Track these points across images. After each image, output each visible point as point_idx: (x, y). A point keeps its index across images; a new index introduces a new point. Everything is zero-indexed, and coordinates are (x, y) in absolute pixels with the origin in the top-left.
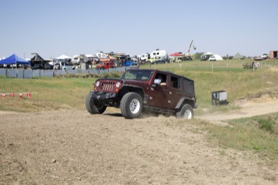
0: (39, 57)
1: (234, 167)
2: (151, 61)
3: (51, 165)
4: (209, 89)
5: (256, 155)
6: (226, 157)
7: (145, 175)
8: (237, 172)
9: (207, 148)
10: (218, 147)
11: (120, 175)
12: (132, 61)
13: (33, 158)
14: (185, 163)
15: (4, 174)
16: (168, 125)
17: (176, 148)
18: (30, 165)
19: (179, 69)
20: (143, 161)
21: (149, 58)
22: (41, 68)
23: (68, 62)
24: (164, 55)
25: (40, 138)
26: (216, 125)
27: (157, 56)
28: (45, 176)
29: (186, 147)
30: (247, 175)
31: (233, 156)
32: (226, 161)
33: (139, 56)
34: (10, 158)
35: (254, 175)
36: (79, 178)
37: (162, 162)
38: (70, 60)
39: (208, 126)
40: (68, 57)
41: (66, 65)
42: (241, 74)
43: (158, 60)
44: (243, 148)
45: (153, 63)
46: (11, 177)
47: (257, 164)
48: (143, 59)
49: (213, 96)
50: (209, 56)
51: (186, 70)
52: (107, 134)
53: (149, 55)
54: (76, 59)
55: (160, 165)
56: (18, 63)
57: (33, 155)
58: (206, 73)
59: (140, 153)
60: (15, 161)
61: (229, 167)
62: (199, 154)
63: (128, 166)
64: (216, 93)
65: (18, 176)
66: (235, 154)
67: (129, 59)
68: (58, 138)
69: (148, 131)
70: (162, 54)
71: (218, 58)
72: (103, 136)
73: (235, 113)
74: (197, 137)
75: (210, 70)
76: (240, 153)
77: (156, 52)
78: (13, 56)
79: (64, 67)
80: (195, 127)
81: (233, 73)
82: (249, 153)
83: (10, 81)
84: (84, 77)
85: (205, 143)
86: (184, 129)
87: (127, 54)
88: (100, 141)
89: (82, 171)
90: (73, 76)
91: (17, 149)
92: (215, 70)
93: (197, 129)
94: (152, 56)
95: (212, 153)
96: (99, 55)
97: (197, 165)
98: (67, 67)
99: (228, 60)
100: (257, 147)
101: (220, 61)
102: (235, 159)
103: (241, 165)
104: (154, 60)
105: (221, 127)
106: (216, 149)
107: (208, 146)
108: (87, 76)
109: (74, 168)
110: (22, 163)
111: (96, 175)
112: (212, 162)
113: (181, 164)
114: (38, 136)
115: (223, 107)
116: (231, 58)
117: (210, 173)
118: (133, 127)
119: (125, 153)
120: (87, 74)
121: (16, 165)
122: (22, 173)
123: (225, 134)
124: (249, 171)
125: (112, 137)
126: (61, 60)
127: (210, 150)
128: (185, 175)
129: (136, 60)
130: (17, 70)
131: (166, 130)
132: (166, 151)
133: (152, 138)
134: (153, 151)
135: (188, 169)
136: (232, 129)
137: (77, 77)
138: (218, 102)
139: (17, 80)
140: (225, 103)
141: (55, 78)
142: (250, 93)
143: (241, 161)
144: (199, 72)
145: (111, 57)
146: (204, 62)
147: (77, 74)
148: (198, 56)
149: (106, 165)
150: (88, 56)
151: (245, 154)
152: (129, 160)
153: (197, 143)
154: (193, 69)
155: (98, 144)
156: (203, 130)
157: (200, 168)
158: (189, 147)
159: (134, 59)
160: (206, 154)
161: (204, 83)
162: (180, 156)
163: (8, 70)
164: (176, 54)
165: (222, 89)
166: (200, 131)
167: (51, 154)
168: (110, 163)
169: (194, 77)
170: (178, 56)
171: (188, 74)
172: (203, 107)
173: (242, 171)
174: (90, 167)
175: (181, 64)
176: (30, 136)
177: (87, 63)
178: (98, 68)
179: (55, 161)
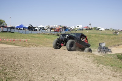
0: (32, 26)
2: (76, 29)
4: (98, 42)
5: (111, 67)
6: (99, 68)
9: (92, 64)
11: (58, 71)
12: (68, 29)
15: (15, 68)
16: (78, 54)
17: (80, 63)
18: (25, 65)
20: (67, 67)
21: (75, 28)
22: (32, 30)
23: (43, 28)
25: (29, 56)
26: (97, 56)
28: (30, 70)
29: (84, 63)
30: (106, 75)
32: (99, 69)
33: (71, 27)
34: (17, 63)
35: (109, 75)
37: (74, 68)
38: (44, 28)
39: (94, 56)
40: (43, 26)
41: (42, 29)
42: (111, 36)
43: (79, 29)
45: (77, 30)
46: (17, 70)
47: (111, 71)
48: (72, 28)
49: (100, 45)
50: (99, 29)
51: (90, 34)
53: (75, 27)
54: (46, 27)
55: (73, 69)
56: (23, 28)
57: (26, 62)
58: (97, 35)
59: (66, 64)
60: (19, 64)
61: (100, 71)
62: (89, 66)
63: (61, 69)
64: (101, 43)
65: (20, 69)
67: (67, 28)
68: (36, 57)
69: (70, 56)
70: (81, 27)
71: (103, 29)
72: (53, 57)
74: (89, 59)
75: (99, 34)
76: (105, 66)
77: (78, 26)
78: (22, 25)
79: (41, 30)
80: (89, 56)
81: (108, 36)
82: (108, 66)
83: (20, 35)
84: (49, 34)
86: (84, 56)
87: (66, 26)
88: (51, 59)
89: (44, 69)
90: (45, 34)
92: (101, 34)
94: (76, 27)
95: (94, 66)
96: (55, 26)
98: (42, 30)
100: (112, 64)
101: (104, 31)
102: (102, 68)
105: (99, 56)
106: (96, 64)
107: (93, 63)
108: (50, 34)
109: (41, 68)
113: (82, 69)
114: (29, 55)
116: (108, 30)
117: (92, 73)
118: (65, 54)
119: (61, 64)
120: (50, 33)
121: (20, 65)
122: (21, 68)
123: (100, 59)
124: (107, 73)
125: (56, 57)
126: (40, 27)
127: (93, 65)
128: (82, 73)
129: (70, 29)
130: (23, 31)
131: (77, 56)
132: (77, 64)
133: (71, 59)
134: (71, 64)
135: (84, 71)
136: (103, 58)
137: (46, 34)
139: (23, 34)
141: (38, 34)
142: (115, 44)
143: (105, 69)
144: (95, 35)
145: (60, 27)
146: (97, 31)
147: (46, 33)
148: (95, 28)
149: (53, 67)
150: (51, 26)
152: (62, 66)
153: (89, 62)
154: (92, 34)
156: (92, 57)
157: (89, 71)
158: (85, 63)
159: (69, 28)
160: (92, 66)
161: (96, 39)
162: (81, 66)
163: (20, 30)
164: (86, 27)
165: (104, 42)
166: (91, 57)
167: (33, 62)
168: (54, 67)
169: (93, 37)
170: (87, 28)
171: (90, 35)
172: (95, 49)
173: (105, 73)
174: (47, 68)
175: (87, 31)
176: (26, 55)
177: (50, 29)
178: (55, 31)
179: (34, 65)
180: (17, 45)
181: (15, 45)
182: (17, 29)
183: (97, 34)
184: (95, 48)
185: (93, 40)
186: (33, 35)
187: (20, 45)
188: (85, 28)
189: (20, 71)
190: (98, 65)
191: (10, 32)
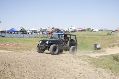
0: (23, 29)
1: (100, 76)
2: (69, 31)
3: (25, 73)
5: (110, 71)
6: (97, 71)
8: (102, 78)
9: (90, 68)
11: (53, 78)
13: (18, 71)
14: (80, 74)
15: (5, 77)
16: (74, 58)
17: (77, 67)
18: (16, 73)
20: (63, 73)
21: (68, 30)
23: (35, 32)
25: (21, 62)
26: (94, 58)
27: (72, 29)
28: (22, 78)
31: (100, 71)
32: (97, 73)
33: (64, 29)
34: (8, 70)
38: (36, 31)
39: (91, 58)
41: (34, 32)
42: (106, 37)
43: (72, 31)
44: (105, 68)
45: (70, 32)
46: (8, 78)
47: (110, 74)
48: (66, 30)
49: (94, 46)
50: (93, 30)
51: (83, 35)
52: (48, 61)
53: (68, 29)
54: (38, 30)
55: (70, 74)
56: (15, 32)
57: (17, 69)
58: (91, 36)
59: (62, 69)
60: (10, 72)
61: (99, 75)
62: (86, 70)
63: (56, 75)
64: (95, 45)
67: (60, 30)
68: (28, 63)
70: (74, 28)
71: (97, 30)
72: (47, 62)
73: (103, 53)
74: (86, 63)
75: (93, 35)
76: (103, 70)
77: (71, 28)
78: (13, 28)
79: (33, 33)
80: (85, 59)
81: (103, 37)
82: (107, 70)
83: (11, 39)
84: (41, 37)
85: (89, 66)
86: (80, 59)
88: (45, 64)
89: (37, 76)
90: (37, 37)
91: (11, 67)
92: (95, 35)
94: (69, 29)
95: (92, 69)
96: (48, 29)
98: (35, 33)
100: (111, 67)
101: (97, 32)
102: (101, 72)
104: (70, 31)
105: (96, 59)
106: (94, 68)
107: (90, 66)
108: (43, 37)
109: (34, 75)
110: (13, 72)
111: (43, 78)
112: (91, 73)
113: (78, 74)
114: (20, 61)
115: (98, 50)
116: (102, 30)
117: (90, 78)
118: (60, 58)
119: (55, 69)
120: (43, 36)
121: (10, 73)
122: (12, 77)
123: (98, 62)
124: (107, 77)
125: (51, 62)
126: (32, 30)
130: (14, 34)
131: (73, 60)
132: (73, 69)
133: (67, 63)
134: (67, 68)
135: (81, 76)
136: (101, 60)
137: (39, 37)
139: (14, 38)
140: (99, 49)
141: (30, 38)
142: (109, 45)
143: (103, 73)
144: (89, 36)
146: (91, 32)
147: (39, 36)
148: (89, 29)
149: (48, 74)
150: (43, 29)
151: (105, 70)
152: (57, 72)
153: (86, 65)
154: (86, 35)
155: (45, 65)
156: (88, 60)
157: (86, 76)
158: (82, 67)
159: (62, 30)
160: (89, 70)
162: (78, 71)
163: (11, 34)
164: (79, 29)
165: (98, 43)
166: (87, 60)
167: (25, 69)
168: (49, 73)
169: (87, 38)
170: (80, 30)
171: (84, 37)
172: (90, 50)
173: (104, 77)
174: (40, 75)
175: (81, 33)
176: (17, 61)
177: (43, 32)
178: (47, 34)
179: (27, 72)
180: (9, 50)
181: (6, 50)
182: (9, 33)
184: (89, 49)
185: (87, 41)
186: (26, 39)
188: (79, 30)
191: (1, 36)
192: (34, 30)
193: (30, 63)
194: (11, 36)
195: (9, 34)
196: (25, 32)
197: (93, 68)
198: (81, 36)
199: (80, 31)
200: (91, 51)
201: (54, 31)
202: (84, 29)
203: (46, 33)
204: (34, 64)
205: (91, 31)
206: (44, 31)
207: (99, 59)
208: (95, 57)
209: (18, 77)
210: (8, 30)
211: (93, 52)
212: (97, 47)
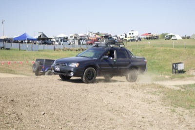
0: (44, 35)
1: (181, 122)
2: (128, 39)
3: (41, 116)
4: (170, 61)
6: (176, 114)
7: (112, 126)
8: (183, 126)
9: (162, 106)
10: (170, 106)
11: (92, 125)
13: (28, 111)
14: (143, 118)
15: (5, 122)
16: (133, 88)
17: (137, 106)
18: (25, 116)
19: (148, 46)
20: (111, 115)
21: (126, 37)
22: (45, 43)
23: (65, 39)
24: (137, 35)
25: (35, 96)
27: (132, 36)
28: (35, 125)
29: (146, 106)
30: (190, 129)
31: (181, 113)
32: (176, 117)
33: (118, 36)
34: (10, 110)
36: (60, 127)
37: (125, 116)
38: (67, 38)
39: (164, 90)
40: (65, 36)
41: (64, 41)
43: (132, 39)
44: (190, 107)
45: (129, 41)
46: (9, 125)
48: (121, 37)
49: (173, 66)
50: (171, 36)
51: (154, 46)
52: (85, 94)
53: (126, 35)
54: (71, 37)
55: (124, 118)
56: (29, 40)
57: (28, 108)
58: (168, 49)
59: (109, 109)
60: (14, 113)
61: (177, 121)
62: (155, 111)
63: (99, 119)
64: (176, 64)
65: (14, 124)
66: (183, 112)
67: (111, 37)
68: (48, 96)
70: (136, 34)
71: (179, 37)
72: (83, 95)
73: (190, 79)
74: (155, 98)
75: (172, 46)
76: (187, 111)
77: (132, 32)
78: (25, 34)
79: (62, 43)
80: (154, 90)
81: (189, 49)
82: (194, 111)
83: (22, 53)
84: (77, 51)
85: (160, 103)
86: (145, 91)
87: (109, 34)
88: (80, 100)
89: (63, 122)
90: (69, 50)
91: (16, 104)
92: (175, 47)
93: (155, 92)
94: (128, 35)
95: (165, 110)
96: (89, 34)
97: (152, 119)
98: (65, 43)
99: (186, 39)
102: (182, 115)
103: (187, 121)
104: (130, 38)
105: (175, 91)
106: (169, 107)
107: (163, 105)
108: (79, 50)
109: (58, 119)
110: (19, 114)
111: (74, 125)
112: (164, 117)
113: (140, 118)
114: (34, 94)
115: (181, 75)
116: (188, 38)
117: (162, 126)
118: (107, 89)
119: (98, 109)
120: (79, 48)
121: (14, 116)
122: (18, 122)
123: (177, 96)
124: (193, 126)
125: (90, 96)
126: (60, 38)
127: (164, 108)
128: (142, 127)
129: (116, 38)
130: (28, 45)
131: (131, 92)
132: (130, 109)
133: (120, 98)
134: (120, 107)
135: (145, 123)
136: (183, 93)
137: (72, 50)
138: (177, 71)
139: (27, 52)
140: (182, 72)
141: (55, 51)
143: (187, 117)
144: (163, 48)
145: (97, 36)
147: (71, 48)
148: (163, 36)
149: (83, 117)
150: (80, 35)
151: (191, 112)
152: (100, 114)
153: (154, 103)
154: (159, 46)
155: (78, 101)
156: (160, 92)
157: (155, 122)
158: (148, 106)
160: (160, 111)
161: (167, 57)
162: (140, 112)
163: (21, 44)
164: (146, 34)
165: (180, 61)
166: (157, 93)
167: (41, 108)
168: (85, 116)
169: (159, 52)
170: (148, 36)
171: (155, 50)
172: (166, 74)
173: (187, 126)
174: (69, 119)
175: (149, 42)
176: (28, 94)
177: (79, 40)
178: (87, 44)
179: (44, 114)
180: (16, 74)
181: (12, 73)
182: (17, 42)
183: (168, 46)
184: (164, 72)
185: (160, 58)
186: (48, 53)
187: (21, 72)
188: (145, 37)
189: (15, 127)
190: (172, 108)
191: (3, 48)
192: (64, 38)
193: (52, 98)
194: (21, 48)
195: (18, 44)
196: (46, 41)
197: (167, 107)
198: (149, 47)
199: (148, 39)
200: (167, 77)
201: (100, 38)
202: (155, 35)
203: (85, 42)
204: (59, 100)
205: (169, 39)
206: (81, 39)
207: (179, 91)
208: (173, 87)
209: (28, 123)
210: (16, 37)
211: (171, 79)
212: (179, 69)
